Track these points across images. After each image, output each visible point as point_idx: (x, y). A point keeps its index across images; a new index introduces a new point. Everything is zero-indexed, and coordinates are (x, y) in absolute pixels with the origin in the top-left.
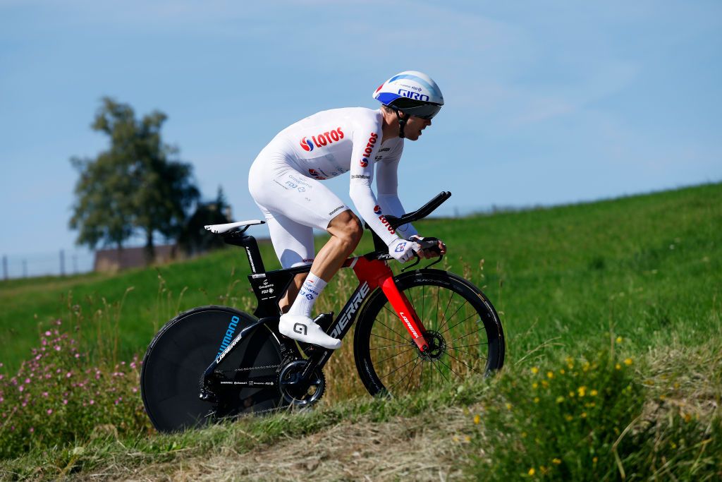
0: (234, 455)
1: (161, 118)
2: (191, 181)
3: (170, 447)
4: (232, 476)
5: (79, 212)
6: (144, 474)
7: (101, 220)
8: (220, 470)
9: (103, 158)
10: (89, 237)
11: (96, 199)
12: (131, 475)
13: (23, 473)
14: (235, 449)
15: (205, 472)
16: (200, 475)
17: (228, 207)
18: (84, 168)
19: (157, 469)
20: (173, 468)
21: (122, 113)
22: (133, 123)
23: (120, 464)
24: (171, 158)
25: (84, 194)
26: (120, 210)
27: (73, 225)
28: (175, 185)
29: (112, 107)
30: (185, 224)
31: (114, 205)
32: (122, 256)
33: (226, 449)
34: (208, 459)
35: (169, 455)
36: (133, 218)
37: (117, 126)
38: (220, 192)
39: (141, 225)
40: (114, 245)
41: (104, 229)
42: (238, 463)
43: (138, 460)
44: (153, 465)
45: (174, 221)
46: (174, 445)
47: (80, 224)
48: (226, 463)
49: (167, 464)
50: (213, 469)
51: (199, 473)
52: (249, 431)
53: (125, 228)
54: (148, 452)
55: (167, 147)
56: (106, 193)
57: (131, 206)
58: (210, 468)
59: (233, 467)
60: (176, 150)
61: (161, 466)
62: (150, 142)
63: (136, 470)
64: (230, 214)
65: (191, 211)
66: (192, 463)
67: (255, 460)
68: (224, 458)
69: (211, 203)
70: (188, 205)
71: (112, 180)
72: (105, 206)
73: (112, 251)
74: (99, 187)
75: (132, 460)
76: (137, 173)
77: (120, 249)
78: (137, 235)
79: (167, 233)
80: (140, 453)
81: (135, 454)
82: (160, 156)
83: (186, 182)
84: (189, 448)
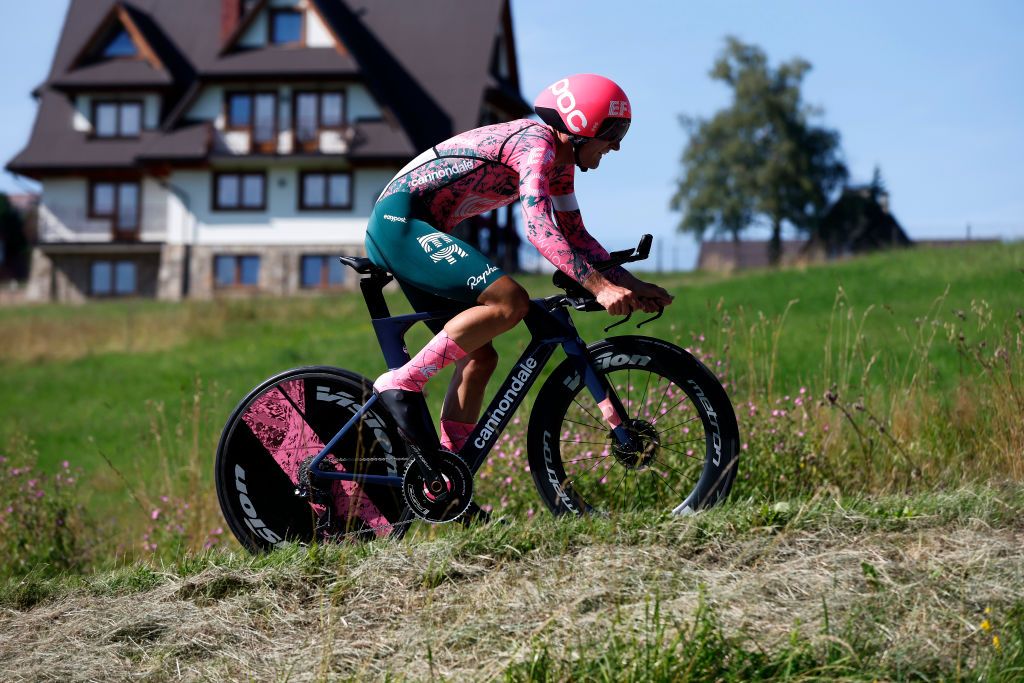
0: (986, 529)
1: (804, 67)
2: (838, 155)
3: (900, 513)
4: (985, 556)
5: (685, 188)
6: (867, 543)
7: (712, 201)
8: (968, 547)
9: (721, 117)
10: (695, 223)
11: (708, 172)
12: (850, 543)
13: (710, 529)
14: (987, 521)
15: (947, 548)
16: (941, 551)
17: (885, 194)
18: (695, 130)
19: (884, 538)
20: (904, 539)
21: (751, 58)
22: (764, 73)
23: (835, 528)
24: (813, 122)
25: (693, 164)
26: (739, 189)
27: (675, 205)
28: (816, 160)
29: (737, 48)
30: (824, 213)
31: (731, 182)
32: (740, 251)
33: (976, 521)
34: (951, 532)
35: (899, 522)
36: (757, 201)
37: (742, 75)
38: (877, 173)
39: (766, 210)
40: (728, 236)
41: (717, 213)
42: (992, 540)
43: (860, 525)
44: (879, 534)
45: (810, 209)
46: (906, 511)
47: (685, 205)
48: (975, 539)
49: (897, 534)
50: (959, 545)
51: (939, 549)
52: (1007, 500)
53: (744, 213)
54: (872, 517)
55: (810, 108)
56: (722, 165)
57: (754, 185)
58: (954, 543)
59: (985, 545)
60: (820, 112)
61: (891, 536)
62: (786, 99)
63: (855, 538)
64: (887, 204)
65: (835, 196)
66: (931, 534)
67: (1015, 538)
68: (973, 533)
69: (864, 188)
70: (831, 187)
71: (732, 147)
72: (719, 182)
73: (724, 243)
74: (714, 156)
75: (850, 524)
76: (766, 141)
77: (737, 240)
78: (760, 224)
79: (800, 223)
80: (862, 517)
81: (855, 517)
82: (799, 119)
83: (832, 156)
84: (925, 515)
